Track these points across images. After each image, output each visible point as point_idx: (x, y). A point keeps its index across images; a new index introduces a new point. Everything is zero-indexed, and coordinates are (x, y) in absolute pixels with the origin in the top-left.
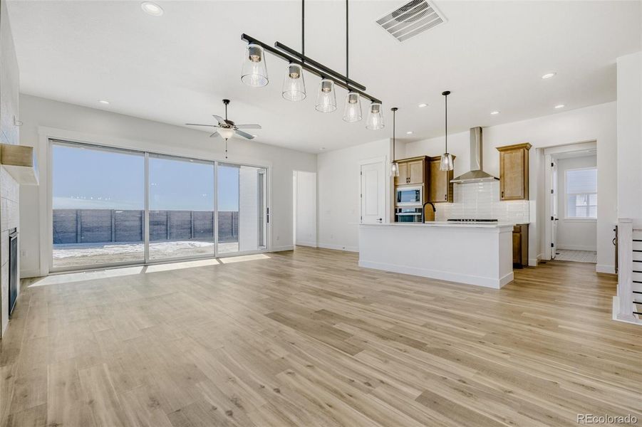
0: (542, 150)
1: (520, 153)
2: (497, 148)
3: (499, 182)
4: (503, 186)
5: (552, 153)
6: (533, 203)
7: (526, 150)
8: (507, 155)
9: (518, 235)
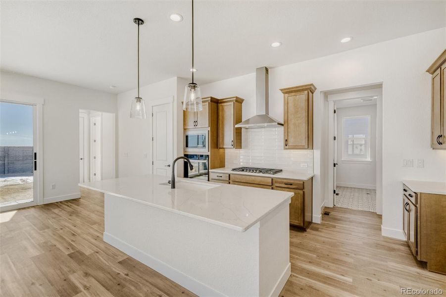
0: (327, 94)
1: (303, 96)
2: (281, 90)
3: (282, 128)
4: (287, 133)
5: (335, 99)
6: (317, 153)
7: (310, 94)
8: (291, 98)
9: (301, 192)
